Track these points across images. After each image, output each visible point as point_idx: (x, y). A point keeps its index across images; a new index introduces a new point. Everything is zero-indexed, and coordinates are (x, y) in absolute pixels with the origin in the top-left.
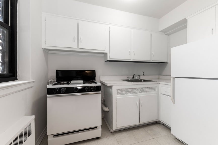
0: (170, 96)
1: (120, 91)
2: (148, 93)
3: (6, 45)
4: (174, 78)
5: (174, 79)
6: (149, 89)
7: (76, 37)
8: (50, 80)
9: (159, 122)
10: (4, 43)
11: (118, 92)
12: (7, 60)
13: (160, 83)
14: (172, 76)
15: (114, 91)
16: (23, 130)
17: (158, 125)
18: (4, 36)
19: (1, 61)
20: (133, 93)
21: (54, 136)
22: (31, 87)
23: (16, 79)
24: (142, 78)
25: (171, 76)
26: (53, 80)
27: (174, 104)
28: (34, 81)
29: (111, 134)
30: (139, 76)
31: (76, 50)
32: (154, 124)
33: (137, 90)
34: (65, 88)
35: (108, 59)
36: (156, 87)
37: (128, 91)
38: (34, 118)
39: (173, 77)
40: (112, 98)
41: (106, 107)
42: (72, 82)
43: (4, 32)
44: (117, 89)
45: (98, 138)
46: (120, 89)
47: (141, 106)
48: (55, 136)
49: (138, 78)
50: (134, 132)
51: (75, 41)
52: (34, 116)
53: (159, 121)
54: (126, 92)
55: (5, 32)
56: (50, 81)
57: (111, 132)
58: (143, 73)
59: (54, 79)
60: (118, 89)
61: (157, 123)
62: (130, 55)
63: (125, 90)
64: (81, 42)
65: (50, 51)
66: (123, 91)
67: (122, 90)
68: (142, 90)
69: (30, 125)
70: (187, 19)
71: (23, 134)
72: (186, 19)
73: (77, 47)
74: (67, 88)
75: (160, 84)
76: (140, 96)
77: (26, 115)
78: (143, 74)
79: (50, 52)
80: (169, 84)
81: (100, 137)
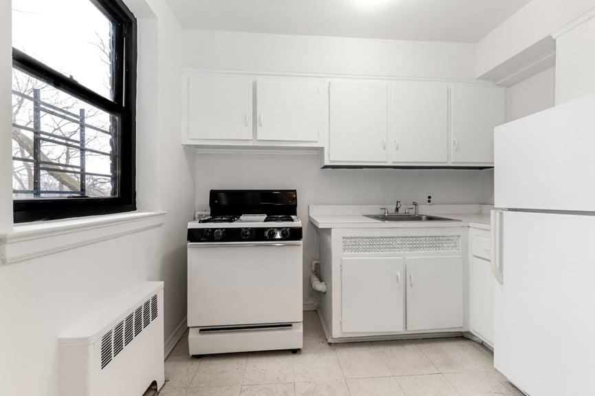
0: (489, 261)
1: (353, 243)
2: (433, 251)
3: (118, 141)
4: (501, 211)
5: (501, 214)
6: (437, 242)
7: (250, 114)
8: (198, 213)
9: (467, 336)
10: (116, 139)
11: (347, 244)
12: (120, 171)
13: (470, 224)
14: (496, 206)
15: (336, 242)
16: (142, 304)
17: (466, 343)
18: (116, 127)
19: (111, 174)
20: (388, 250)
21: (201, 330)
22: (159, 226)
23: (134, 209)
24: (425, 210)
25: (494, 205)
26: (204, 213)
27: (502, 284)
28: (165, 214)
29: (327, 346)
30: (414, 206)
31: (250, 144)
32: (454, 340)
33: (398, 242)
34: (222, 229)
35: (327, 163)
36: (459, 236)
37: (375, 243)
38: (163, 286)
39: (500, 209)
40: (331, 258)
41: (321, 281)
42: (242, 217)
43: (115, 119)
44: (344, 238)
45: (295, 351)
46: (352, 238)
47: (411, 285)
48: (204, 330)
49: (412, 212)
50: (390, 351)
51: (247, 125)
52: (163, 282)
53: (469, 333)
54: (368, 247)
55: (117, 118)
56: (199, 215)
57: (330, 344)
58: (429, 197)
59: (205, 211)
60: (347, 236)
61: (462, 337)
62: (384, 149)
63: (364, 240)
64: (261, 126)
65: (198, 150)
66: (361, 243)
67: (357, 240)
68: (415, 243)
69: (155, 298)
70: (554, 38)
71: (143, 311)
72: (552, 37)
73: (252, 138)
74: (227, 230)
75: (470, 229)
76: (407, 258)
77: (149, 279)
78: (429, 201)
79: (200, 151)
80: (486, 226)
81: (299, 349)
